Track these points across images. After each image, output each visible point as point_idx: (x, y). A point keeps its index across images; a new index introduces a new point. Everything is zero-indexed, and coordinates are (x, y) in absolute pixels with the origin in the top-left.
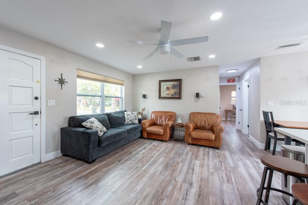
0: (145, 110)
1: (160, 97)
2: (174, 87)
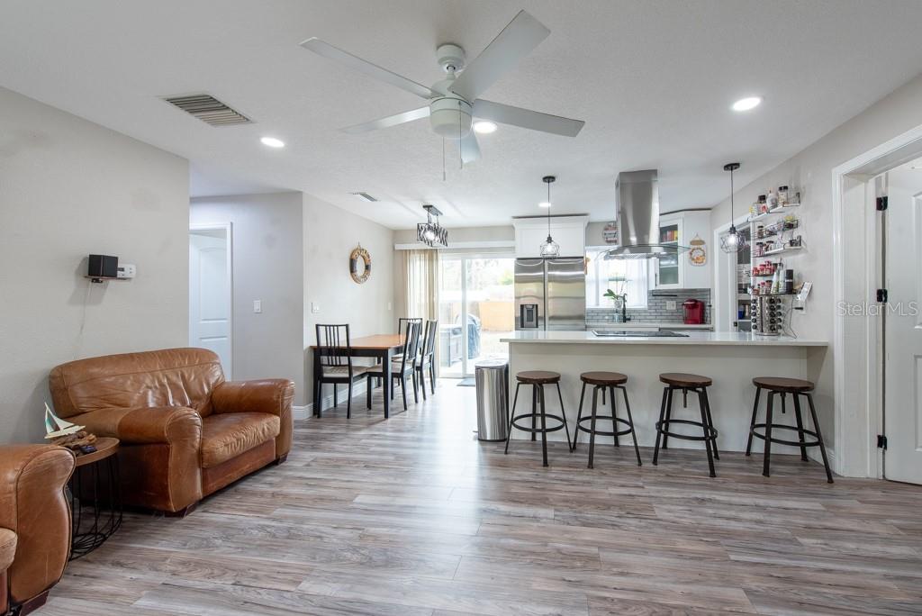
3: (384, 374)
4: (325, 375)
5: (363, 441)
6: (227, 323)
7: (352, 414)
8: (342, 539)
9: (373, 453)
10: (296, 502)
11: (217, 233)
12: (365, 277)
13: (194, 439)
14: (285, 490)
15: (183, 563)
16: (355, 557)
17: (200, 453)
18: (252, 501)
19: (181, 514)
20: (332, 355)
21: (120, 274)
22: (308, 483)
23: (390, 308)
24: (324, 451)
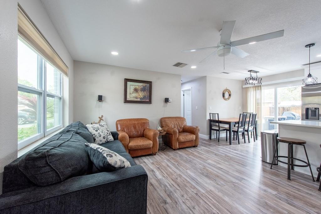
0: (103, 118)
1: (126, 101)
2: (143, 90)
3: (230, 130)
4: (213, 128)
5: (219, 149)
6: (191, 112)
7: (220, 141)
8: (200, 167)
9: (220, 152)
10: (195, 156)
11: (189, 90)
12: (229, 99)
13: (177, 135)
14: (194, 153)
15: (172, 158)
16: (200, 171)
17: (178, 139)
18: (186, 152)
19: (175, 150)
20: (214, 122)
21: (169, 101)
22: (199, 153)
23: (240, 109)
24: (207, 148)
